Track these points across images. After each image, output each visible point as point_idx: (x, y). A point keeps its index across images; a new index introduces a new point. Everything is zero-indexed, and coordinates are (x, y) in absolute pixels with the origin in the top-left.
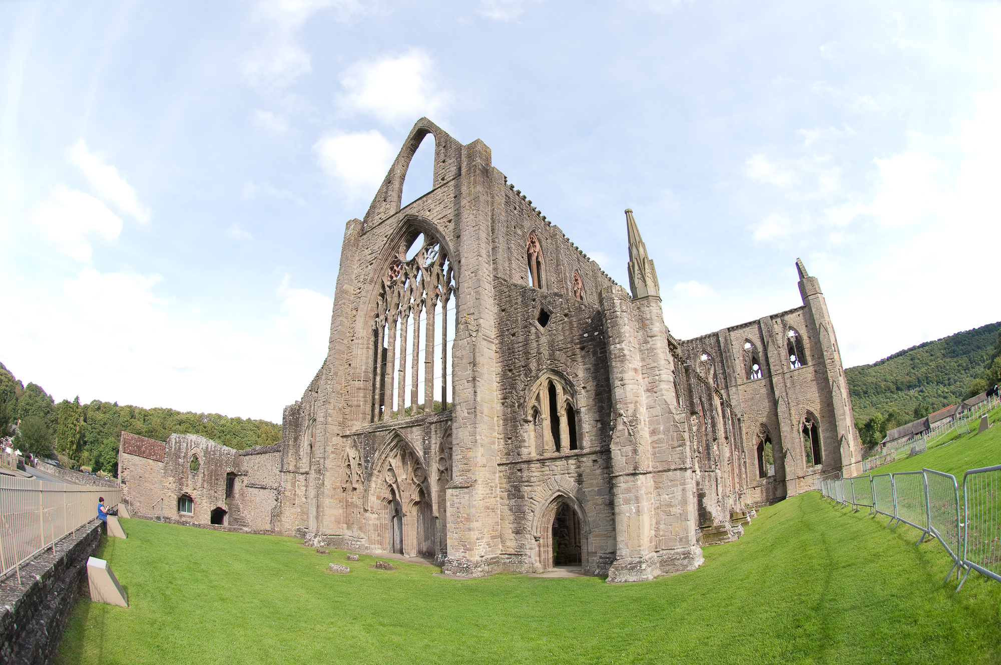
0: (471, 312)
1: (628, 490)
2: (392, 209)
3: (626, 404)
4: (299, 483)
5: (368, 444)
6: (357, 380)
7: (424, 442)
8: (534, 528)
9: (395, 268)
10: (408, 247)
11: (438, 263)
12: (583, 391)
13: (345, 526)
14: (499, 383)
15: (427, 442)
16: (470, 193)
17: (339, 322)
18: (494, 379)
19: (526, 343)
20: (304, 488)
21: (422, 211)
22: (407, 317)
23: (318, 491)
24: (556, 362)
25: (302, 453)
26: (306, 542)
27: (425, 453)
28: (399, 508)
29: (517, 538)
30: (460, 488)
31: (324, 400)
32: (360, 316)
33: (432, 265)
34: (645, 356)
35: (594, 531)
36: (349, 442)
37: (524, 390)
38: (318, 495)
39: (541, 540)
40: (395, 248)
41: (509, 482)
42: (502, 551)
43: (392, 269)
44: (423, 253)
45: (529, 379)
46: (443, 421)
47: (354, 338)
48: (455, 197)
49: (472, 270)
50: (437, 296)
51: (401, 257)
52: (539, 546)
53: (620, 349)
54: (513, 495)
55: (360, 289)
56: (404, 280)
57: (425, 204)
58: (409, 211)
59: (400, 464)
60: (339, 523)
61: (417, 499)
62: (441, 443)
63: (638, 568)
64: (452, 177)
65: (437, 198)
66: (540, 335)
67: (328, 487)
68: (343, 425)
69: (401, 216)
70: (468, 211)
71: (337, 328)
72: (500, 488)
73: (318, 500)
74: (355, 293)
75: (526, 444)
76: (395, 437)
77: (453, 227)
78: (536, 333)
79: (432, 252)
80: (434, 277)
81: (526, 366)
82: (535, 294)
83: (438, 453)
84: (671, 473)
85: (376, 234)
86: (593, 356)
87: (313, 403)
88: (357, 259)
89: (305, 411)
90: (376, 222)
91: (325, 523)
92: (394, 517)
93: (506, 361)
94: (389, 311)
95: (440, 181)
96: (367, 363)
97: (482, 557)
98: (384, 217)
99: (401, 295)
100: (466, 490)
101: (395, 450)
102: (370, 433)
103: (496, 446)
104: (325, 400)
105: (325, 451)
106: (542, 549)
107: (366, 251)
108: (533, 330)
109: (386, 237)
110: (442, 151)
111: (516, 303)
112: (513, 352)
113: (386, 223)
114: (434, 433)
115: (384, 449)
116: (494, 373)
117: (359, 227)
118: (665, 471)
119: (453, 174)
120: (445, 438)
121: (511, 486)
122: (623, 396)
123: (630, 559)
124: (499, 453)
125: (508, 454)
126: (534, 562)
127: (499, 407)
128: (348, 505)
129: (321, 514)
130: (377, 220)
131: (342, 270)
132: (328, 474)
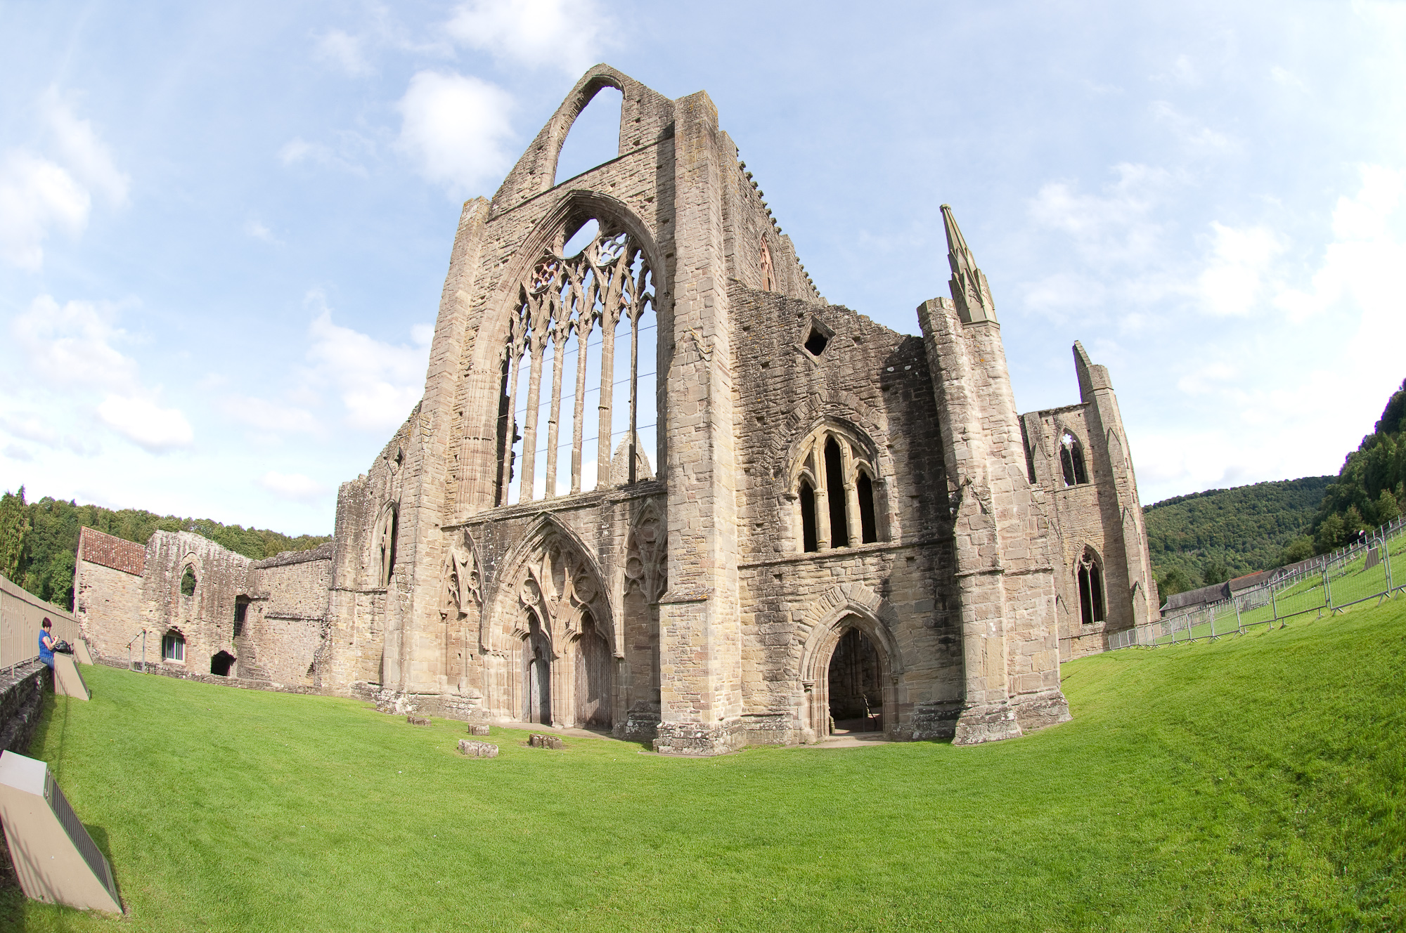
0: (698, 325)
1: (985, 597)
2: (543, 184)
3: (972, 467)
4: (361, 608)
5: (491, 539)
6: (472, 438)
7: (601, 534)
8: (805, 670)
9: (545, 268)
10: (567, 239)
11: (624, 260)
12: (888, 452)
13: (445, 678)
14: (739, 438)
15: (606, 533)
16: (691, 159)
17: (447, 347)
18: (732, 431)
19: (788, 378)
20: (369, 617)
21: (600, 186)
22: (564, 339)
23: (403, 618)
24: (842, 407)
25: (366, 560)
26: (379, 705)
27: (601, 551)
28: (542, 646)
29: (773, 687)
30: (688, 602)
31: (416, 468)
32: (482, 339)
33: (614, 263)
34: (986, 403)
35: (910, 670)
36: (456, 537)
37: (785, 448)
38: (403, 626)
39: (814, 690)
40: (547, 238)
41: (759, 596)
42: (744, 710)
43: (538, 270)
44: (597, 247)
45: (794, 432)
46: (638, 497)
47: (469, 372)
48: (658, 168)
49: (698, 264)
50: (622, 307)
51: (558, 253)
52: (811, 700)
53: (959, 388)
54: (765, 616)
55: (482, 298)
56: (560, 284)
57: (606, 175)
58: (575, 186)
59: (548, 571)
60: (435, 673)
61: (579, 631)
62: (632, 536)
63: (1003, 718)
64: (653, 141)
65: (627, 167)
66: (812, 366)
67: (420, 612)
68: (444, 510)
69: (561, 193)
70: (689, 184)
71: (442, 356)
72: (743, 606)
73: (402, 633)
74: (474, 304)
75: (789, 534)
76: (543, 528)
77: (656, 208)
78: (805, 364)
79: (612, 245)
80: (616, 280)
81: (788, 412)
82: (802, 307)
83: (626, 551)
84: (1029, 576)
85: (515, 218)
86: (904, 401)
87: (389, 477)
88: (479, 254)
89: (375, 491)
90: (514, 203)
91: (413, 673)
92: (532, 662)
93: (752, 403)
94: (534, 330)
95: (631, 144)
96: (489, 412)
97: (721, 720)
98: (529, 195)
99: (556, 307)
100: (699, 605)
101: (540, 549)
102: (496, 521)
103: (736, 536)
104: (418, 467)
105: (416, 552)
106: (815, 705)
107: (496, 243)
108: (800, 359)
109: (533, 222)
110: (634, 107)
111: (770, 319)
112: (766, 391)
113: (532, 202)
114: (620, 518)
115: (522, 547)
116: (731, 423)
117: (485, 209)
118: (1022, 573)
119: (655, 136)
120: (639, 526)
121: (763, 602)
122: (967, 457)
123: (987, 706)
124: (740, 549)
125: (756, 550)
126: (803, 727)
127: (740, 476)
128: (449, 642)
129: (408, 658)
130: (516, 199)
131: (455, 270)
132: (419, 590)
